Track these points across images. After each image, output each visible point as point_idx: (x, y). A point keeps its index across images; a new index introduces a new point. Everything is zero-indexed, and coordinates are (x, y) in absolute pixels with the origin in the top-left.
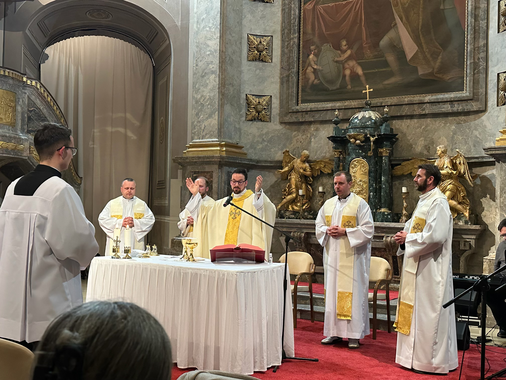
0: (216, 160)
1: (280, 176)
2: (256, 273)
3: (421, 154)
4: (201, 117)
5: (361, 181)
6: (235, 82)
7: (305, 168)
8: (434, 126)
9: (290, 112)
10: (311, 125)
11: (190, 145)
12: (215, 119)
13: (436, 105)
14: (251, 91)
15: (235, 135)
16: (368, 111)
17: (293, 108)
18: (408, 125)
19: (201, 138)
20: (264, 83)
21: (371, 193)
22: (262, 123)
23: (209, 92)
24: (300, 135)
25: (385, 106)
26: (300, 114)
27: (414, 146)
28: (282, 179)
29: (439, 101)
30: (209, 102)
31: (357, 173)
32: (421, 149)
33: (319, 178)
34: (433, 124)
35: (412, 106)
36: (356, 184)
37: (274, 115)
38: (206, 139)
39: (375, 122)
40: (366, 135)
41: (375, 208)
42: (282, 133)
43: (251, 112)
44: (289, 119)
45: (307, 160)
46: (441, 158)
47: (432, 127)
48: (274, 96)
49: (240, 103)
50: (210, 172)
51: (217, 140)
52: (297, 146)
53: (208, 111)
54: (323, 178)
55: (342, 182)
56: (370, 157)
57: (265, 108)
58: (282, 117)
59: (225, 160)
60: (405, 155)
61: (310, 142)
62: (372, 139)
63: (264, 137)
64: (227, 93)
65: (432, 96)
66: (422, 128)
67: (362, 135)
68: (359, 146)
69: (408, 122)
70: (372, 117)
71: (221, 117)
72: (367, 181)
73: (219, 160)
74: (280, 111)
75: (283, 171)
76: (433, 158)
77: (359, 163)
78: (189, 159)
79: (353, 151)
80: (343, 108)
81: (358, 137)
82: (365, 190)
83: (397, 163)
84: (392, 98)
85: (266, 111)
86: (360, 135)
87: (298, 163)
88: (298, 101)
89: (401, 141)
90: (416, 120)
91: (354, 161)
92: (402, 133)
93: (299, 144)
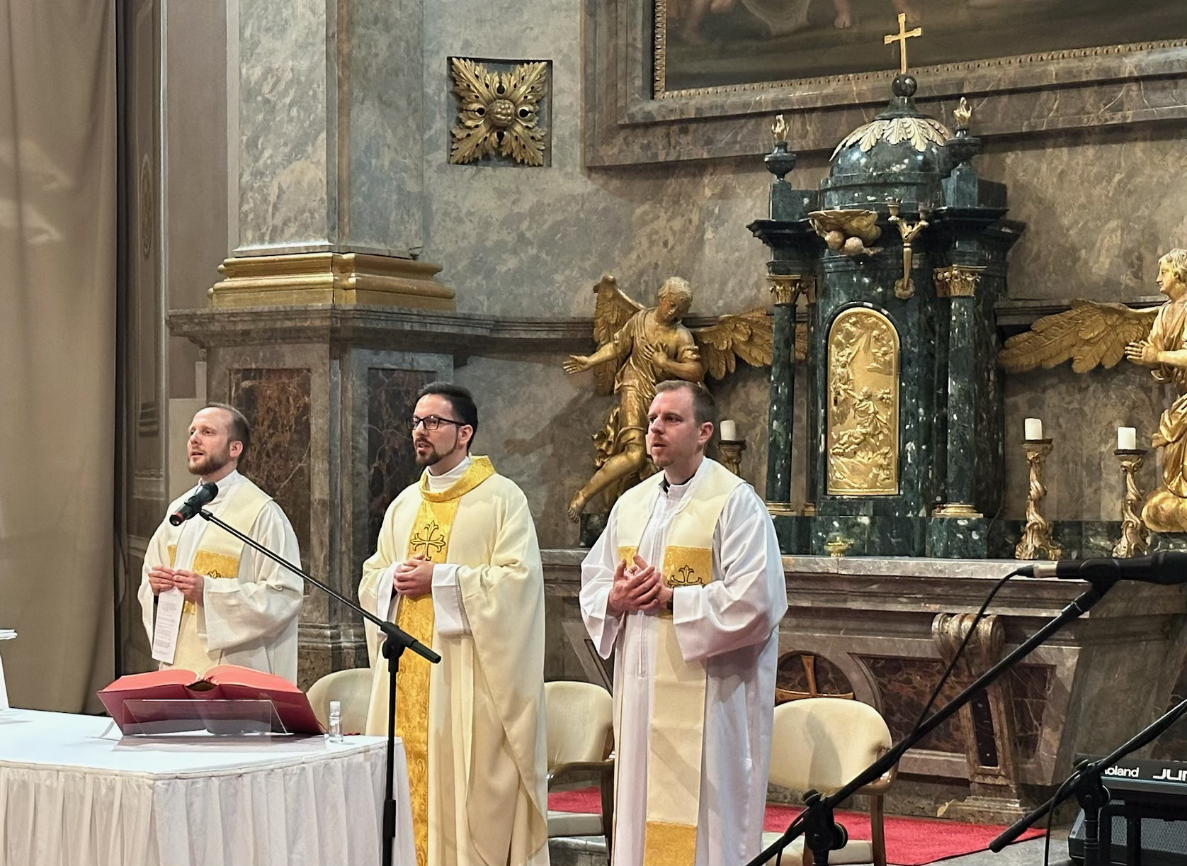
0: (317, 323)
1: (587, 379)
2: (247, 779)
3: (1111, 285)
4: (267, 154)
5: (869, 397)
6: (398, 13)
7: (677, 347)
8: (1161, 172)
9: (623, 127)
10: (702, 175)
11: (226, 265)
12: (318, 163)
13: (1164, 89)
14: (467, 44)
15: (402, 221)
16: (901, 117)
17: (633, 109)
18: (1062, 172)
19: (267, 238)
20: (520, 10)
21: (911, 446)
22: (515, 170)
23: (294, 56)
24: (663, 216)
25: (959, 97)
26: (660, 131)
27: (1083, 252)
28: (597, 393)
29: (1176, 70)
30: (292, 93)
31: (855, 365)
32: (1111, 264)
33: (734, 387)
34: (1153, 163)
35: (1074, 92)
36: (852, 411)
37: (561, 139)
38: (286, 241)
39: (926, 165)
40: (883, 216)
41: (926, 502)
42: (595, 211)
43: (469, 128)
44: (621, 151)
45: (681, 315)
46: (1174, 301)
47: (1151, 177)
48: (561, 62)
49: (423, 95)
50: (299, 371)
51: (326, 243)
52: (653, 262)
53: (290, 130)
54: (749, 383)
55: (678, 412)
56: (904, 302)
57: (524, 113)
58: (592, 145)
59: (350, 324)
60: (1050, 287)
61: (701, 242)
62: (906, 230)
63: (524, 226)
64: (364, 59)
65: (1149, 53)
66: (1116, 179)
67: (868, 214)
68: (858, 257)
69: (1061, 156)
70: (913, 142)
71: (340, 154)
72: (894, 396)
73: (327, 323)
74: (585, 120)
75: (594, 359)
76: (1149, 299)
77: (863, 326)
78: (219, 321)
79: (839, 278)
80: (819, 104)
81: (854, 224)
82: (886, 431)
83: (1016, 323)
84: (1003, 60)
85: (530, 125)
86: (857, 214)
87: (647, 326)
88: (653, 81)
89: (1038, 233)
90: (1091, 151)
91: (843, 320)
92: (1040, 201)
93: (659, 254)
